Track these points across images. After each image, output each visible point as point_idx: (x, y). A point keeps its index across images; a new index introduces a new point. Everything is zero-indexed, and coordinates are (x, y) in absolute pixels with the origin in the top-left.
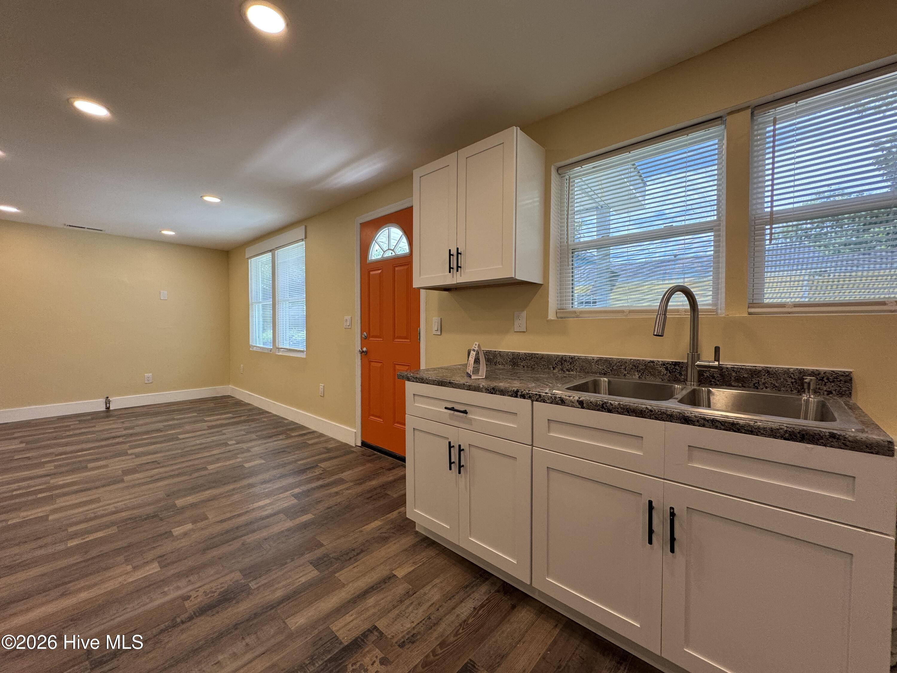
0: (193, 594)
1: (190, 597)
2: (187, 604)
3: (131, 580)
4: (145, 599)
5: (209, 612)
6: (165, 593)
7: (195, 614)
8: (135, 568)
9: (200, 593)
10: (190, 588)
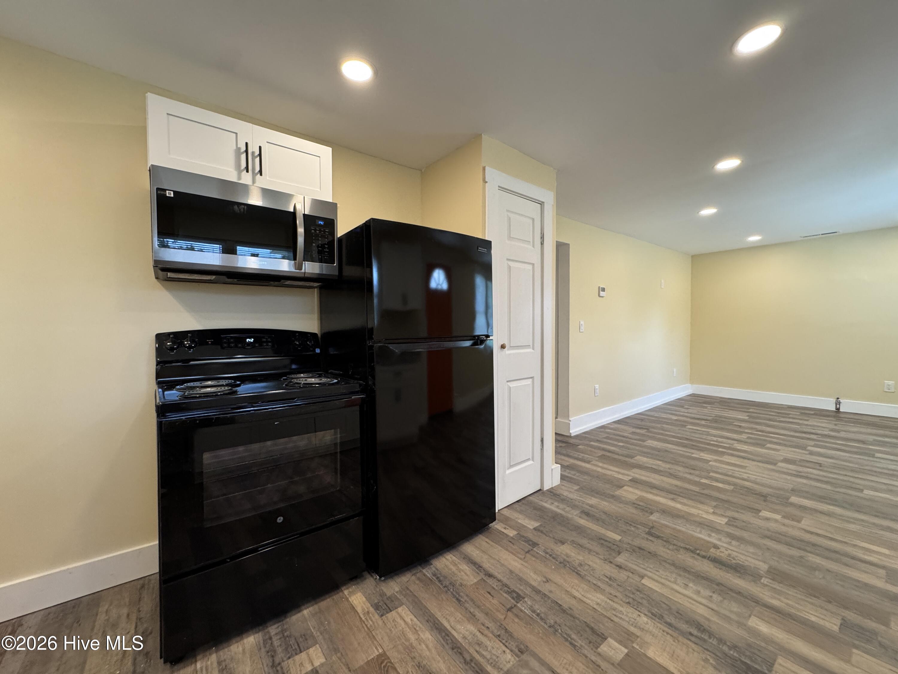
0: (722, 549)
1: (719, 548)
2: (712, 550)
3: (704, 516)
4: (698, 530)
5: (717, 565)
6: (710, 536)
7: (709, 557)
8: (714, 513)
9: (727, 553)
10: (725, 545)
